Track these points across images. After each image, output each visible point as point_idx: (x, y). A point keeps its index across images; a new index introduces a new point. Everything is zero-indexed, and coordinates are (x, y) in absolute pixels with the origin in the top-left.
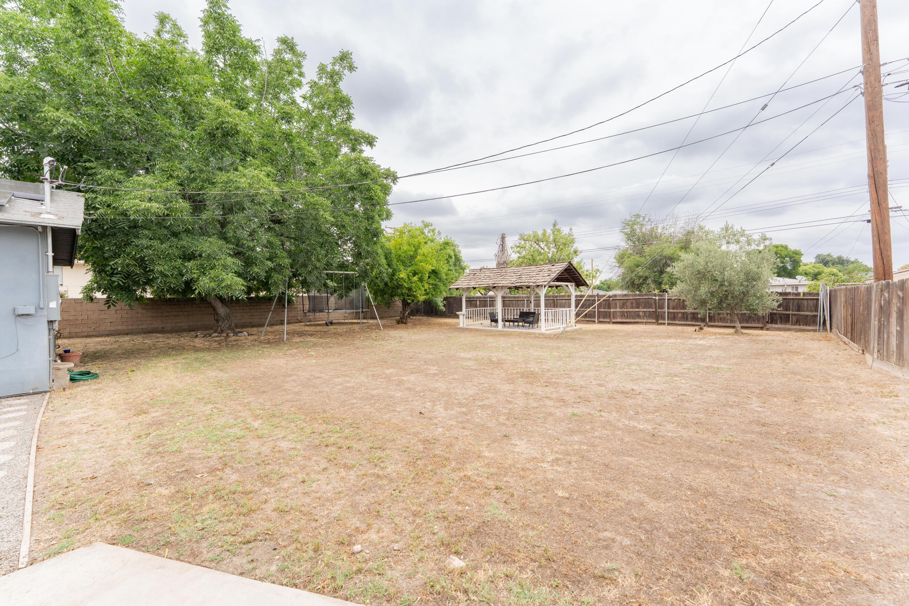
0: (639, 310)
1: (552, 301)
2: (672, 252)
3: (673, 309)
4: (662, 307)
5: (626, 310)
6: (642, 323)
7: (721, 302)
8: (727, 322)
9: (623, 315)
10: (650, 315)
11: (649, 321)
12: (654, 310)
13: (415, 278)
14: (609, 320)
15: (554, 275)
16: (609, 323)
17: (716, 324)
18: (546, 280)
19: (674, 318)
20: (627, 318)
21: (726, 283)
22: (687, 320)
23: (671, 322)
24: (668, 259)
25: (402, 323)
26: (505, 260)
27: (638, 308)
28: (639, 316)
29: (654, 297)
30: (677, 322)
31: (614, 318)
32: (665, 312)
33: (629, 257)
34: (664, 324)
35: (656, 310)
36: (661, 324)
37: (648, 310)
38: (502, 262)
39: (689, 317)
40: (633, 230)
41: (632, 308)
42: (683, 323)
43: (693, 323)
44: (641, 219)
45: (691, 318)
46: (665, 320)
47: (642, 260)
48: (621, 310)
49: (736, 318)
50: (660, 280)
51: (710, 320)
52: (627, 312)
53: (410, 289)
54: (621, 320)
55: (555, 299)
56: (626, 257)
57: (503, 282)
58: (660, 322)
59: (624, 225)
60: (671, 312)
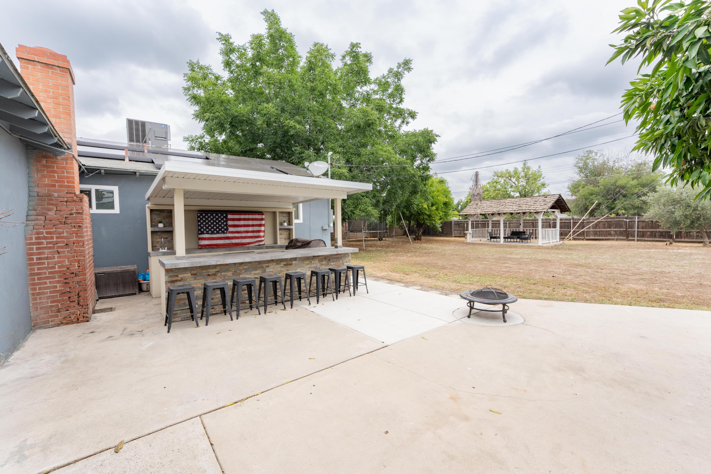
0: (610, 230)
1: (531, 224)
2: (625, 182)
3: (643, 228)
4: (632, 227)
5: (598, 230)
6: (613, 240)
7: (692, 222)
8: (693, 239)
9: (595, 233)
10: (621, 234)
11: (619, 238)
12: (624, 229)
13: (434, 208)
14: (582, 238)
15: (550, 205)
16: (583, 239)
17: (683, 240)
18: (544, 208)
19: (643, 236)
20: (600, 236)
21: (699, 209)
22: (655, 237)
23: (640, 239)
24: (621, 188)
25: (418, 239)
26: (479, 192)
27: (610, 228)
28: (610, 235)
29: (625, 220)
30: (646, 239)
31: (587, 236)
32: (635, 231)
33: (583, 187)
34: (634, 240)
35: (626, 229)
36: (631, 240)
37: (619, 229)
38: (476, 193)
39: (657, 234)
40: (586, 164)
41: (605, 228)
42: (651, 239)
43: (661, 239)
44: (594, 154)
45: (659, 235)
46: (635, 237)
47: (596, 189)
48: (594, 230)
49: (705, 234)
50: (613, 206)
51: (677, 237)
52: (599, 231)
53: (429, 216)
54: (593, 238)
55: (534, 222)
56: (580, 187)
57: (506, 210)
58: (629, 238)
59: (577, 160)
60: (640, 231)
